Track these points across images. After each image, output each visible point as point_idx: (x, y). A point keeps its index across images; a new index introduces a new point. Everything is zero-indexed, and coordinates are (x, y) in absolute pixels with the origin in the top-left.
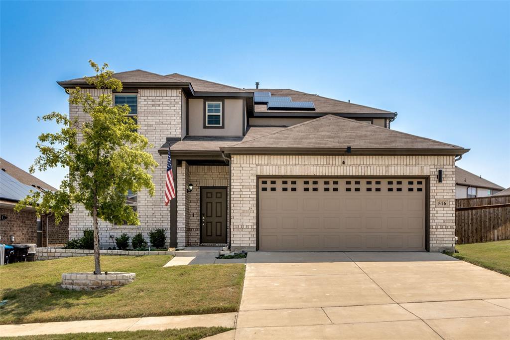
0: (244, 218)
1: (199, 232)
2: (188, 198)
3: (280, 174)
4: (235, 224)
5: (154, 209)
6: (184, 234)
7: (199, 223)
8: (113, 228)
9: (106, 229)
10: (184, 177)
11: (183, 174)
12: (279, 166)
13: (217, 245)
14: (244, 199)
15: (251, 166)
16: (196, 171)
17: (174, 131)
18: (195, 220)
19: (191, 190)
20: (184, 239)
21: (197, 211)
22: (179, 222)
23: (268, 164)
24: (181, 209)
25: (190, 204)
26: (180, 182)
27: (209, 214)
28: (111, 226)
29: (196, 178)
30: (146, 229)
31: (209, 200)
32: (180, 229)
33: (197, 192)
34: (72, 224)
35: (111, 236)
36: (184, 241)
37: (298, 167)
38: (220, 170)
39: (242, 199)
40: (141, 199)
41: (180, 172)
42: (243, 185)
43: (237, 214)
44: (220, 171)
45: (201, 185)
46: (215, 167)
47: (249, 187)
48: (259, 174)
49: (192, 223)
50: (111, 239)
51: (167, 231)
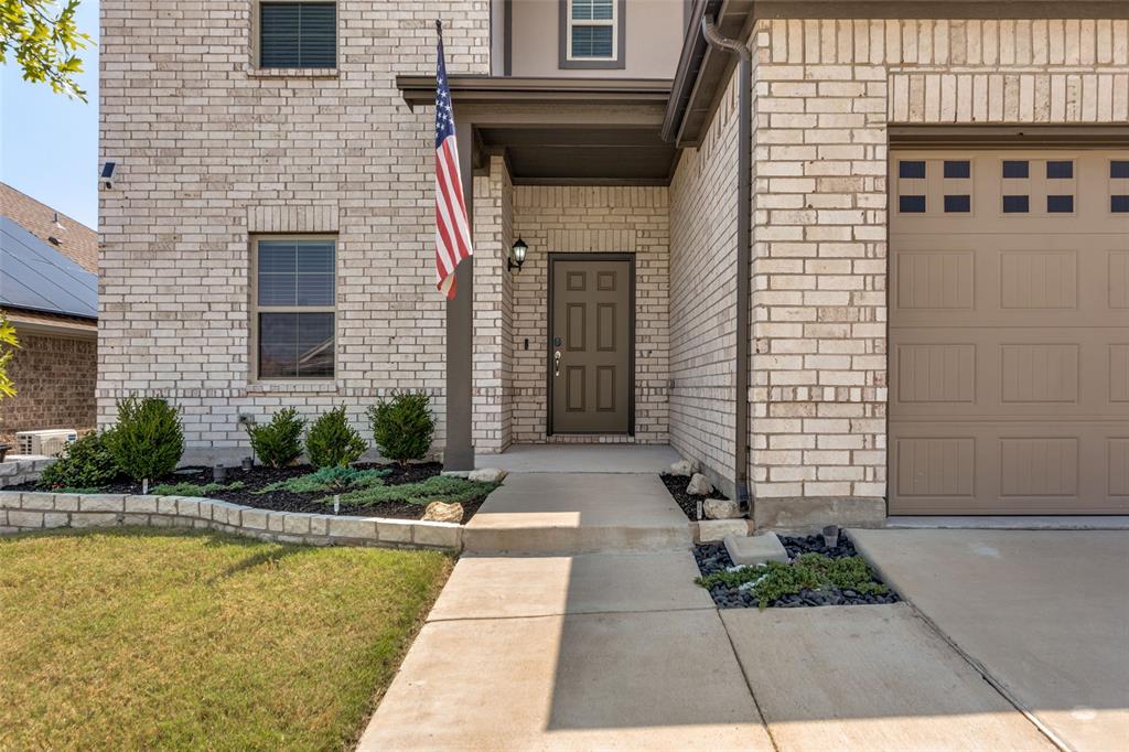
0: (825, 346)
1: (543, 399)
2: (509, 288)
3: (1011, 118)
4: (776, 379)
5: (393, 324)
6: (498, 409)
7: (544, 369)
8: (251, 388)
9: (227, 393)
10: (500, 211)
11: (495, 199)
12: (1009, 78)
13: (602, 440)
14: (824, 250)
15: (863, 73)
16: (536, 204)
17: (465, 50)
18: (532, 361)
19: (520, 262)
20: (498, 425)
21: (537, 332)
22: (479, 366)
23: (950, 63)
24: (487, 321)
25: (516, 309)
26: (485, 229)
27: (576, 343)
28: (244, 384)
29: (534, 226)
30: (366, 392)
31: (575, 297)
32: (483, 391)
33: (537, 272)
34: (107, 376)
35: (243, 419)
36: (499, 435)
37: (1106, 81)
38: (612, 198)
39: (810, 250)
40: (347, 290)
41: (486, 194)
42: (816, 177)
43: (785, 330)
44: (612, 205)
45: (551, 250)
46: (596, 189)
47: (850, 186)
48: (901, 117)
49: (521, 369)
50: (243, 427)
51: (438, 399)
